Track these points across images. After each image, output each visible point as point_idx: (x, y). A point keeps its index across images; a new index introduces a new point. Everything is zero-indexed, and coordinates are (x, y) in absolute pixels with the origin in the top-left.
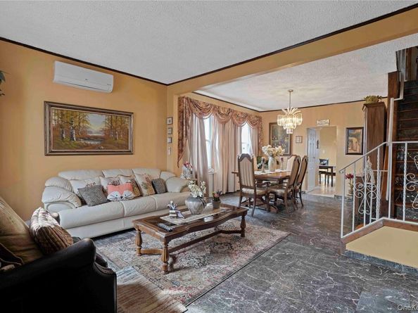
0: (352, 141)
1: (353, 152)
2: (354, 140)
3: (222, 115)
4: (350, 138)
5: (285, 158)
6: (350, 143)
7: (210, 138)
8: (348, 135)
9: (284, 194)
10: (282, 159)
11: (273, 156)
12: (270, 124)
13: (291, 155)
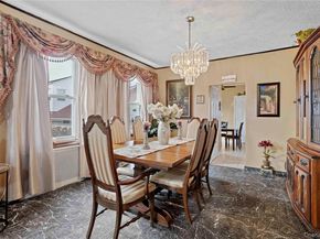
0: (264, 100)
1: (266, 113)
2: (268, 98)
3: (93, 60)
4: (262, 97)
5: (184, 122)
6: (262, 102)
7: (75, 93)
8: (260, 93)
9: (181, 189)
10: (180, 124)
11: (163, 119)
12: (168, 82)
13: (191, 118)
